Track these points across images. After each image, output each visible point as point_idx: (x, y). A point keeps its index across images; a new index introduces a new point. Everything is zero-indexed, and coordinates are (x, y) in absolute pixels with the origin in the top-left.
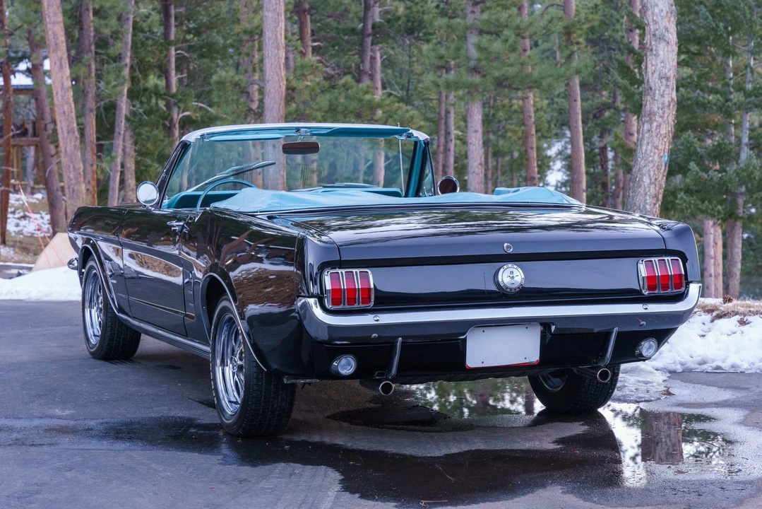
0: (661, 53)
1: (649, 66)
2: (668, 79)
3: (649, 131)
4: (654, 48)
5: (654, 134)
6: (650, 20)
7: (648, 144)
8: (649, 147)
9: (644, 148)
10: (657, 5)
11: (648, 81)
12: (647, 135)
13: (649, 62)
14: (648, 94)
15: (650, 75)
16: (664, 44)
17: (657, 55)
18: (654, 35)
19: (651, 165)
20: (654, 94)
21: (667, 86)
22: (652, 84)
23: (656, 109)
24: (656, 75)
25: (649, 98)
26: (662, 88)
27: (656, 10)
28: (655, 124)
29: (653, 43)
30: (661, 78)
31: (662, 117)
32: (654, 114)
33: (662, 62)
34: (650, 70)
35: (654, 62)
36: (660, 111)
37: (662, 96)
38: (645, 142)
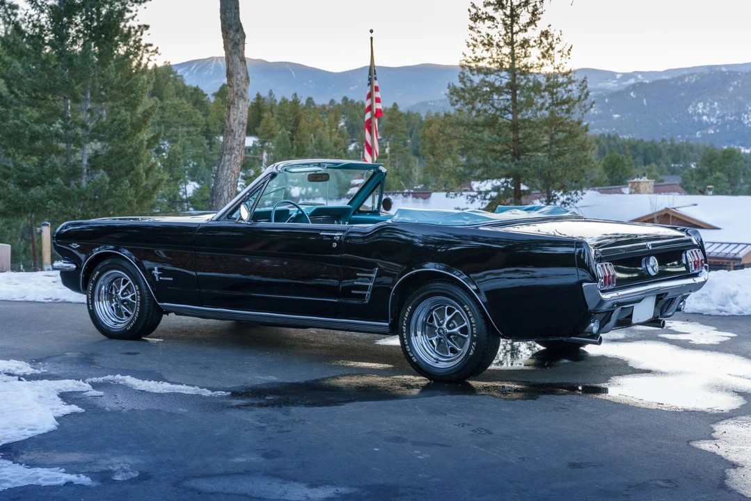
0: (240, 106)
1: (232, 115)
2: (244, 125)
3: (229, 160)
4: (236, 103)
5: (232, 163)
6: (234, 83)
7: (228, 169)
8: (229, 172)
9: (225, 172)
10: (239, 73)
11: (230, 126)
12: (227, 163)
13: (231, 113)
14: (230, 135)
15: (232, 121)
16: (243, 100)
17: (238, 108)
18: (237, 94)
19: (229, 184)
20: (235, 135)
21: (243, 129)
22: (234, 128)
23: (235, 146)
24: (236, 122)
25: (230, 137)
26: (240, 131)
27: (239, 77)
28: (234, 156)
29: (236, 99)
30: (239, 124)
31: (239, 151)
32: (234, 149)
33: (241, 113)
34: (232, 117)
35: (235, 113)
36: (238, 147)
37: (240, 136)
38: (226, 168)
